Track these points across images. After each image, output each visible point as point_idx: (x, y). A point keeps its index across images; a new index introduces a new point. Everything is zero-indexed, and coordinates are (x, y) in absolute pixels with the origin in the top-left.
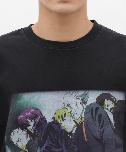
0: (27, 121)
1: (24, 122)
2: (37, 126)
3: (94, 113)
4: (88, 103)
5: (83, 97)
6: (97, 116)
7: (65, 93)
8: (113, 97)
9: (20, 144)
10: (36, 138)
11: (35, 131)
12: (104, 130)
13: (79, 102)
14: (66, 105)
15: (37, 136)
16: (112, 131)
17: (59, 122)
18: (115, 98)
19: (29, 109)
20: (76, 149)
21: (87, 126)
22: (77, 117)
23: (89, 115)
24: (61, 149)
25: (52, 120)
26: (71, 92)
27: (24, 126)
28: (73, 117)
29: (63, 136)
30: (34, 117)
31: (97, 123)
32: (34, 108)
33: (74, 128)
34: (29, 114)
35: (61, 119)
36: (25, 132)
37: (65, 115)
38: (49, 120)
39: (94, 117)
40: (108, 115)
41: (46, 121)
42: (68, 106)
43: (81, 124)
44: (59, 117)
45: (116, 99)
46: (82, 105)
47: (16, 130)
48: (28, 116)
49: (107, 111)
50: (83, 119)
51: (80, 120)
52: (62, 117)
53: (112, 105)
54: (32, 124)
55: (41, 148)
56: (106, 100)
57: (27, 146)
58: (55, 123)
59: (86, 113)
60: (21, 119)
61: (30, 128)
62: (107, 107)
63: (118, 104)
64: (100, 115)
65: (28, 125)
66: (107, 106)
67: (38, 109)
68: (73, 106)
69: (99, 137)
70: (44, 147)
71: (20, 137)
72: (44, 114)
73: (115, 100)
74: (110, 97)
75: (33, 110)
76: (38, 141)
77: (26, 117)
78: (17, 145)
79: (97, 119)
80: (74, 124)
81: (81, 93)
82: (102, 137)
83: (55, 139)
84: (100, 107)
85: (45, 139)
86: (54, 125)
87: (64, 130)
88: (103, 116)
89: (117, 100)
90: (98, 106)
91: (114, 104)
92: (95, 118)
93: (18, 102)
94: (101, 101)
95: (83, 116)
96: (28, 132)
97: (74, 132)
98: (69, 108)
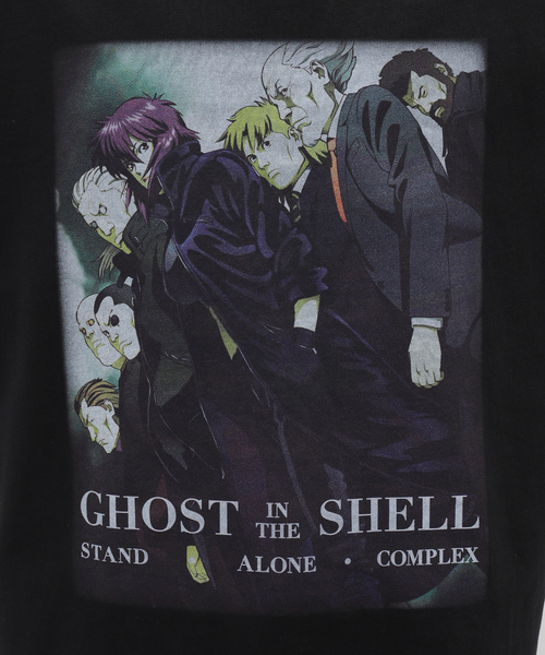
0: (129, 144)
1: (121, 146)
2: (166, 164)
3: (373, 124)
4: (352, 88)
5: (335, 64)
6: (384, 132)
7: (270, 47)
8: (440, 62)
9: (104, 226)
10: (161, 208)
11: (154, 182)
12: (405, 181)
13: (320, 83)
14: (272, 92)
15: (164, 200)
16: (433, 181)
17: (248, 152)
18: (446, 65)
19: (139, 101)
20: (308, 248)
21: (345, 169)
22: (311, 135)
23: (356, 130)
24: (251, 248)
25: (220, 146)
26: (292, 47)
27: (118, 162)
28: (296, 134)
29: (261, 200)
30: (154, 131)
31: (384, 157)
32: (155, 99)
33: (300, 173)
34: (136, 118)
35: (255, 143)
36: (120, 185)
37: (268, 129)
38: (209, 143)
39: (373, 136)
40: (420, 130)
41: (198, 146)
42: (280, 94)
43: (327, 161)
44: (245, 133)
45: (449, 70)
46: (331, 95)
47: (94, 173)
48: (133, 126)
49: (416, 113)
50: (332, 145)
51: (321, 147)
52: (258, 135)
53: (438, 91)
54: (146, 156)
55: (180, 240)
56: (414, 75)
57: (128, 235)
58: (233, 153)
59: (343, 124)
60: (109, 136)
61: (140, 170)
62: (416, 101)
63: (459, 86)
64: (394, 129)
65: (134, 160)
66: (416, 96)
67: (169, 104)
68: (300, 98)
69: (389, 207)
70: (190, 238)
71: (104, 199)
72: (191, 122)
73: (446, 73)
74: (427, 65)
75: (150, 107)
76: (168, 219)
77: (129, 130)
78: (94, 228)
79: (383, 142)
80: (298, 159)
81: (326, 51)
82: (398, 204)
83: (232, 212)
84: (394, 100)
85: (194, 209)
86: (227, 163)
87: (264, 181)
88: (402, 133)
89: (456, 73)
90: (388, 96)
91: (444, 86)
92: (378, 138)
93: (99, 75)
94: (395, 80)
95: (333, 133)
96: (133, 185)
97: (298, 188)
98: (282, 104)
